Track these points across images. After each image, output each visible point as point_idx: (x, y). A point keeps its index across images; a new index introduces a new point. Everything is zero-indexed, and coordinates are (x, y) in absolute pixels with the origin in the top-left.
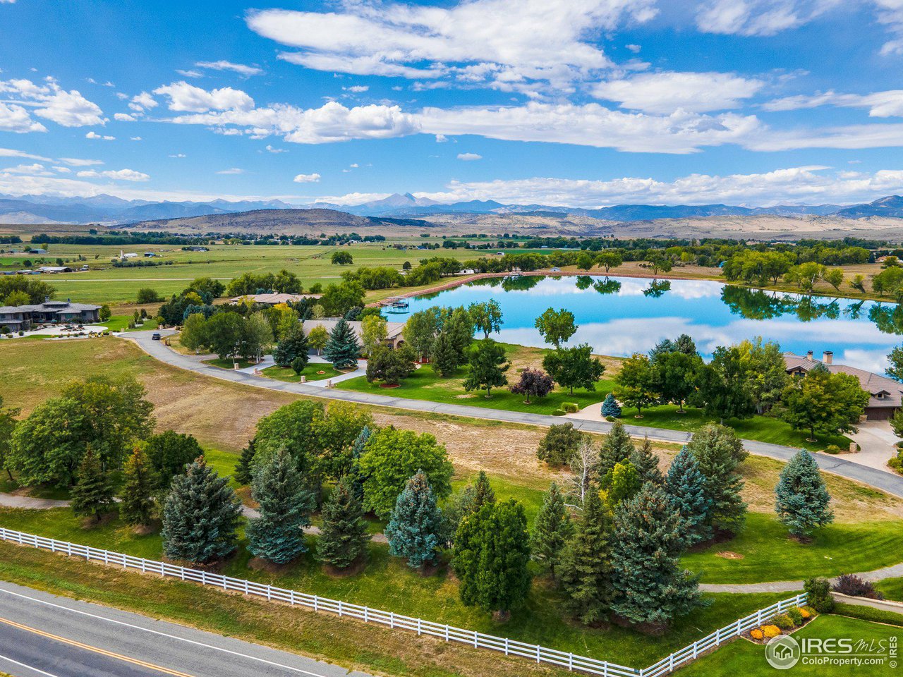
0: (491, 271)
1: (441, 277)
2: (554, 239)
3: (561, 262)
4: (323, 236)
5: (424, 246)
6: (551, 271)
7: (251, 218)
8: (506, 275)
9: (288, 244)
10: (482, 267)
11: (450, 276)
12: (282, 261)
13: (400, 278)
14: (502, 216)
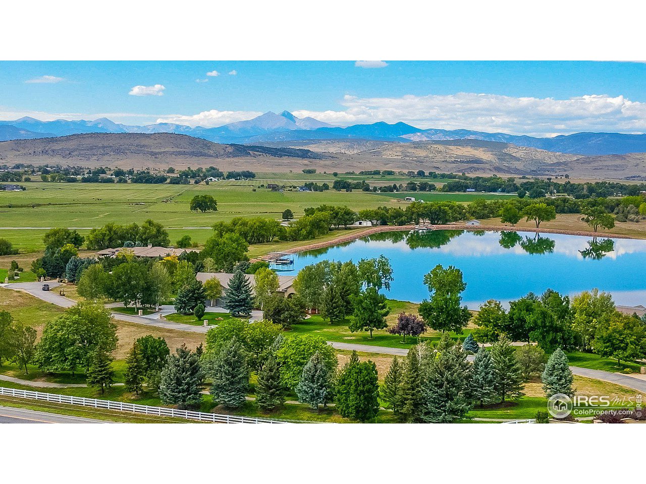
0: (394, 224)
1: (331, 230)
2: (485, 180)
3: (483, 213)
4: (171, 171)
5: (309, 187)
6: (469, 224)
7: (71, 145)
8: (412, 228)
9: (125, 182)
10: (382, 218)
11: (342, 229)
12: (126, 206)
13: (281, 230)
14: (418, 145)
